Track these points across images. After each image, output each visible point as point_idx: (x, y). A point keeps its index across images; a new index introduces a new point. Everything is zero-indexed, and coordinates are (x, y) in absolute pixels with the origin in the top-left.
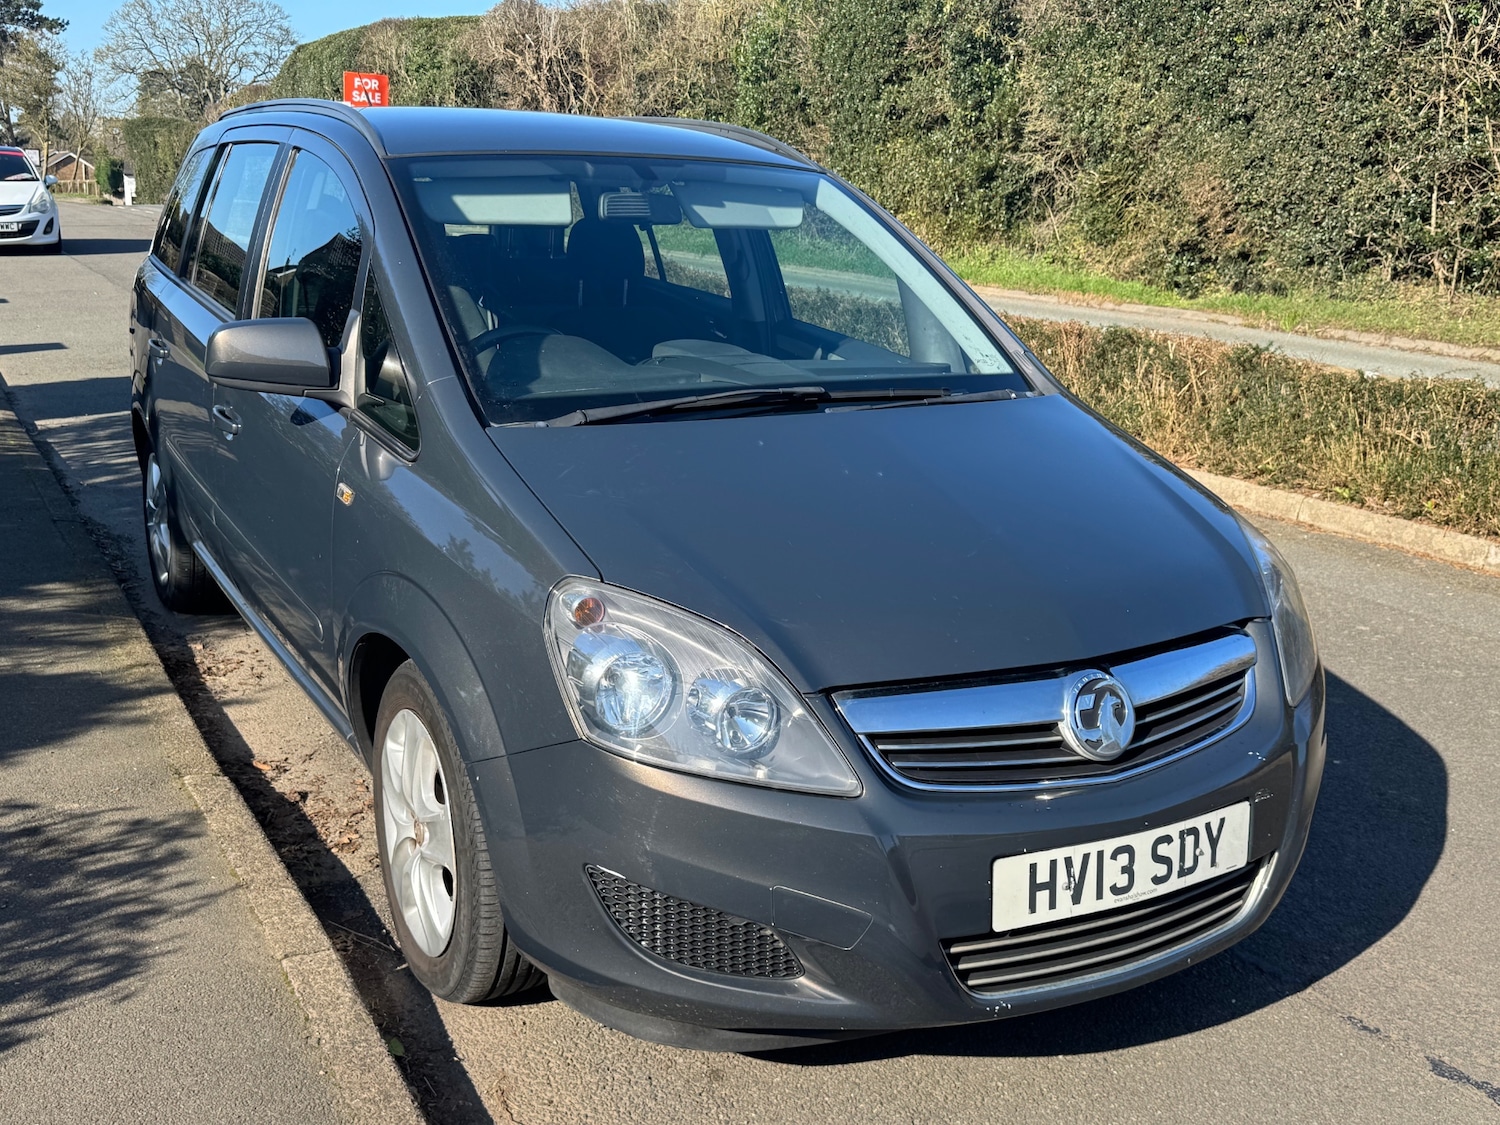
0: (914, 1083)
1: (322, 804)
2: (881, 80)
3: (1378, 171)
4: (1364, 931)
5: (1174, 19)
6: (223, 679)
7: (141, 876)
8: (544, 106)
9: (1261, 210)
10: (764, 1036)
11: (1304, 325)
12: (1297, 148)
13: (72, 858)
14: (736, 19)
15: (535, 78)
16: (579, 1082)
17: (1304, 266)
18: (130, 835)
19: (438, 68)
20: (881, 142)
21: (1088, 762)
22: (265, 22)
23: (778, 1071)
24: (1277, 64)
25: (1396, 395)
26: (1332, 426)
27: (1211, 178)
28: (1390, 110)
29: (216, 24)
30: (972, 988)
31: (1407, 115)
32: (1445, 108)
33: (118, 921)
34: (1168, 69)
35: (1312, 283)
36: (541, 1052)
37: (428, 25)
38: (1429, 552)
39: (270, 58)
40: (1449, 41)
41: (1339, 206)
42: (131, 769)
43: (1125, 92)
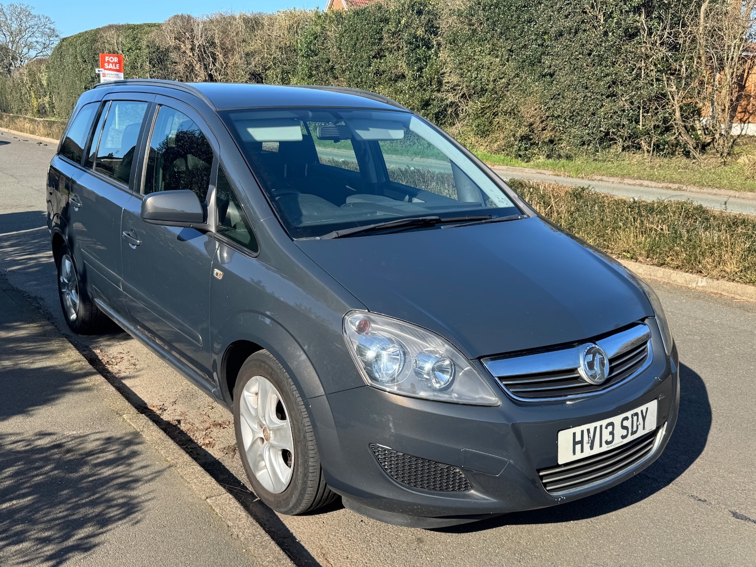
0: (511, 538)
1: (189, 426)
2: (371, 57)
3: (614, 100)
4: (687, 457)
5: (515, 27)
6: (116, 367)
7: (121, 464)
8: (196, 69)
9: (559, 119)
10: (450, 520)
11: (582, 174)
12: (575, 89)
13: (83, 458)
14: (295, 25)
15: (191, 54)
16: (358, 548)
17: (580, 145)
18: (108, 445)
19: (139, 49)
20: (372, 87)
21: (591, 385)
22: (41, 25)
23: (448, 537)
24: (565, 49)
25: (650, 209)
26: (621, 224)
27: (535, 104)
28: (619, 71)
29: (15, 26)
30: (548, 491)
31: (627, 73)
32: (644, 70)
33: (119, 487)
34: (512, 52)
35: (585, 154)
36: (335, 535)
37: (133, 28)
38: (670, 281)
39: (44, 44)
40: (645, 38)
41: (596, 117)
42: (95, 414)
43: (492, 63)
